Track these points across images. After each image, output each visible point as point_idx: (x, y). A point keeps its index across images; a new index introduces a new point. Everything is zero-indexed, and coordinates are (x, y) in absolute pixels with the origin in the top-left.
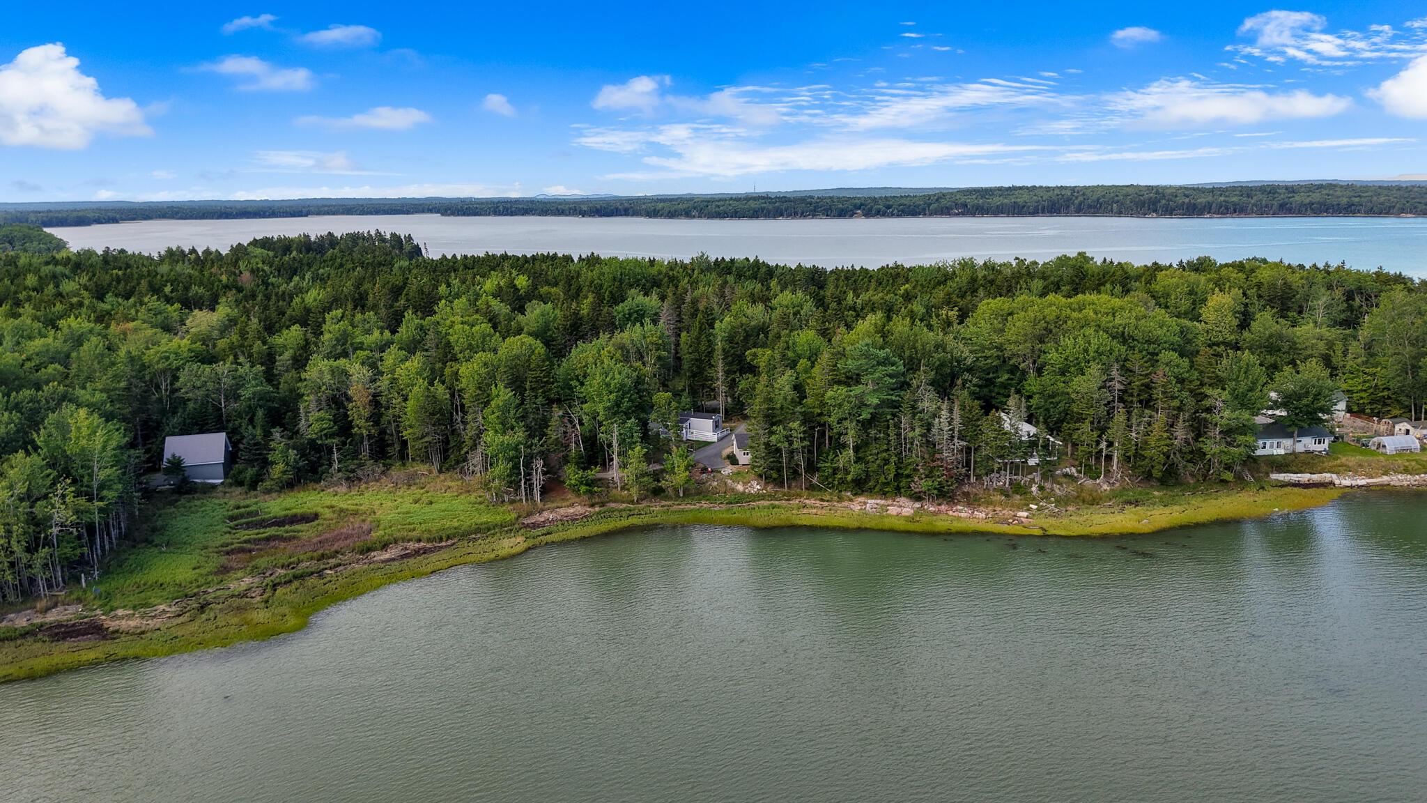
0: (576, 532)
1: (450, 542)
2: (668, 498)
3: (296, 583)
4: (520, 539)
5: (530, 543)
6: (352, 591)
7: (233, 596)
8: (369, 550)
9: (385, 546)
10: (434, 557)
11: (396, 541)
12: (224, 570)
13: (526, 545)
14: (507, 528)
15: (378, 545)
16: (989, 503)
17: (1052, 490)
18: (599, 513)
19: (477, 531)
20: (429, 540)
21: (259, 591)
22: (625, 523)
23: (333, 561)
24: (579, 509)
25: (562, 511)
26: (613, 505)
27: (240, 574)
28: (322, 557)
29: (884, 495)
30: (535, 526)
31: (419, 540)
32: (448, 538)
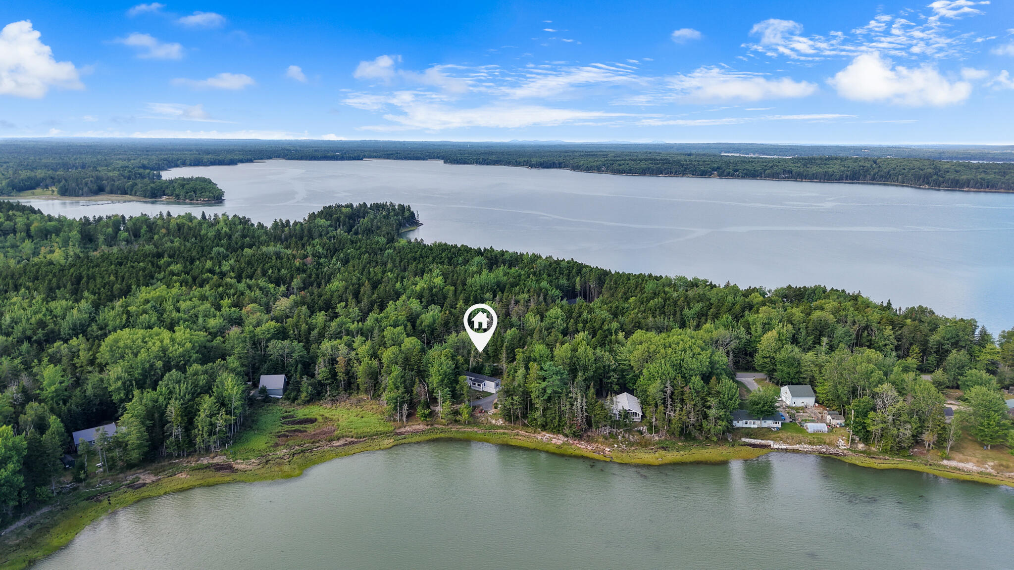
0: (416, 439)
1: (364, 439)
2: (461, 424)
3: (302, 454)
4: (392, 441)
5: (396, 442)
6: (322, 459)
7: (278, 458)
8: (332, 440)
9: (338, 439)
10: (356, 446)
11: (343, 437)
12: (277, 445)
13: (393, 444)
14: (387, 434)
15: (336, 439)
16: (597, 441)
17: (629, 438)
18: (429, 430)
19: (377, 434)
20: (356, 438)
21: (288, 456)
22: (438, 436)
23: (317, 445)
24: (421, 427)
25: (414, 427)
26: (436, 426)
27: (282, 447)
28: (314, 442)
29: (554, 433)
30: (401, 434)
31: (352, 437)
32: (364, 437)
